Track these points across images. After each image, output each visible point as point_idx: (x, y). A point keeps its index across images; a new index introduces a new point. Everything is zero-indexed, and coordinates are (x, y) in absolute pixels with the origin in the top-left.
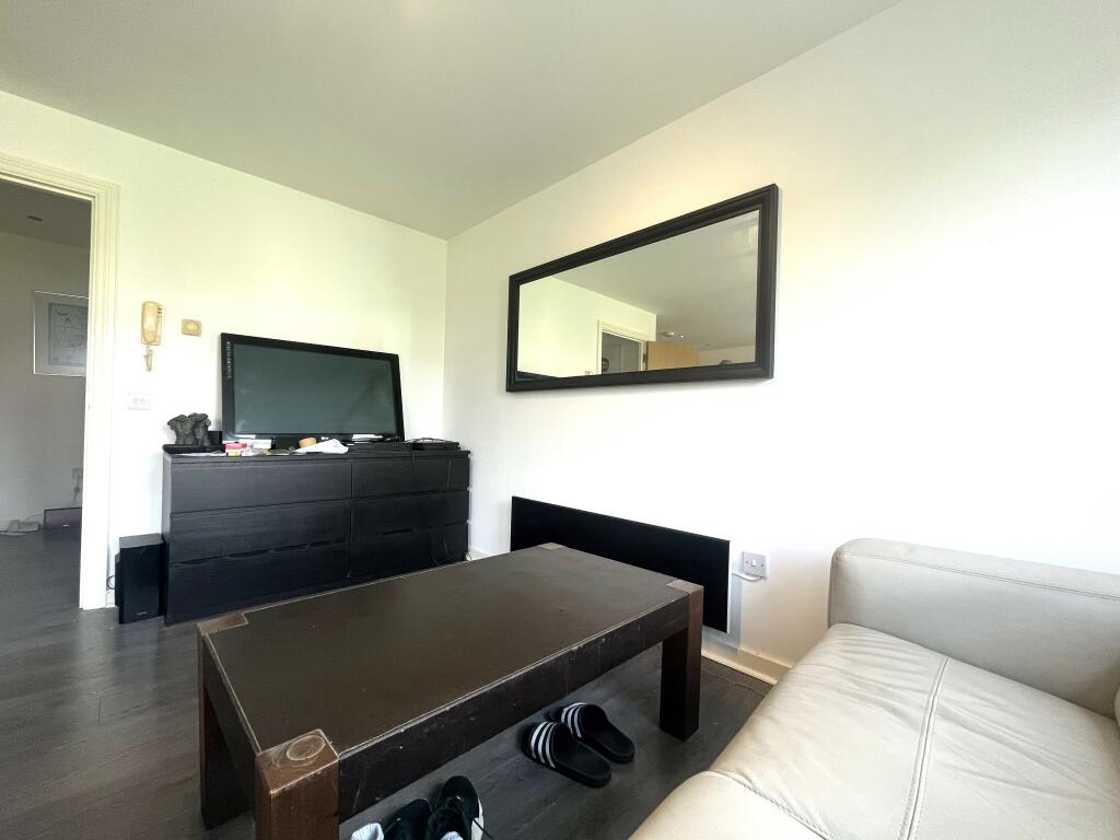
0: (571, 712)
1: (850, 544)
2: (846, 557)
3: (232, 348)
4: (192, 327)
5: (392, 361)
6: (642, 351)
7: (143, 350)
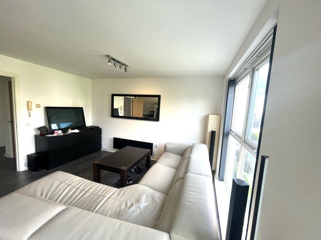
0: (135, 167)
1: (167, 143)
2: (166, 145)
3: (48, 110)
4: (38, 106)
5: (82, 109)
6: (132, 100)
7: (27, 112)
